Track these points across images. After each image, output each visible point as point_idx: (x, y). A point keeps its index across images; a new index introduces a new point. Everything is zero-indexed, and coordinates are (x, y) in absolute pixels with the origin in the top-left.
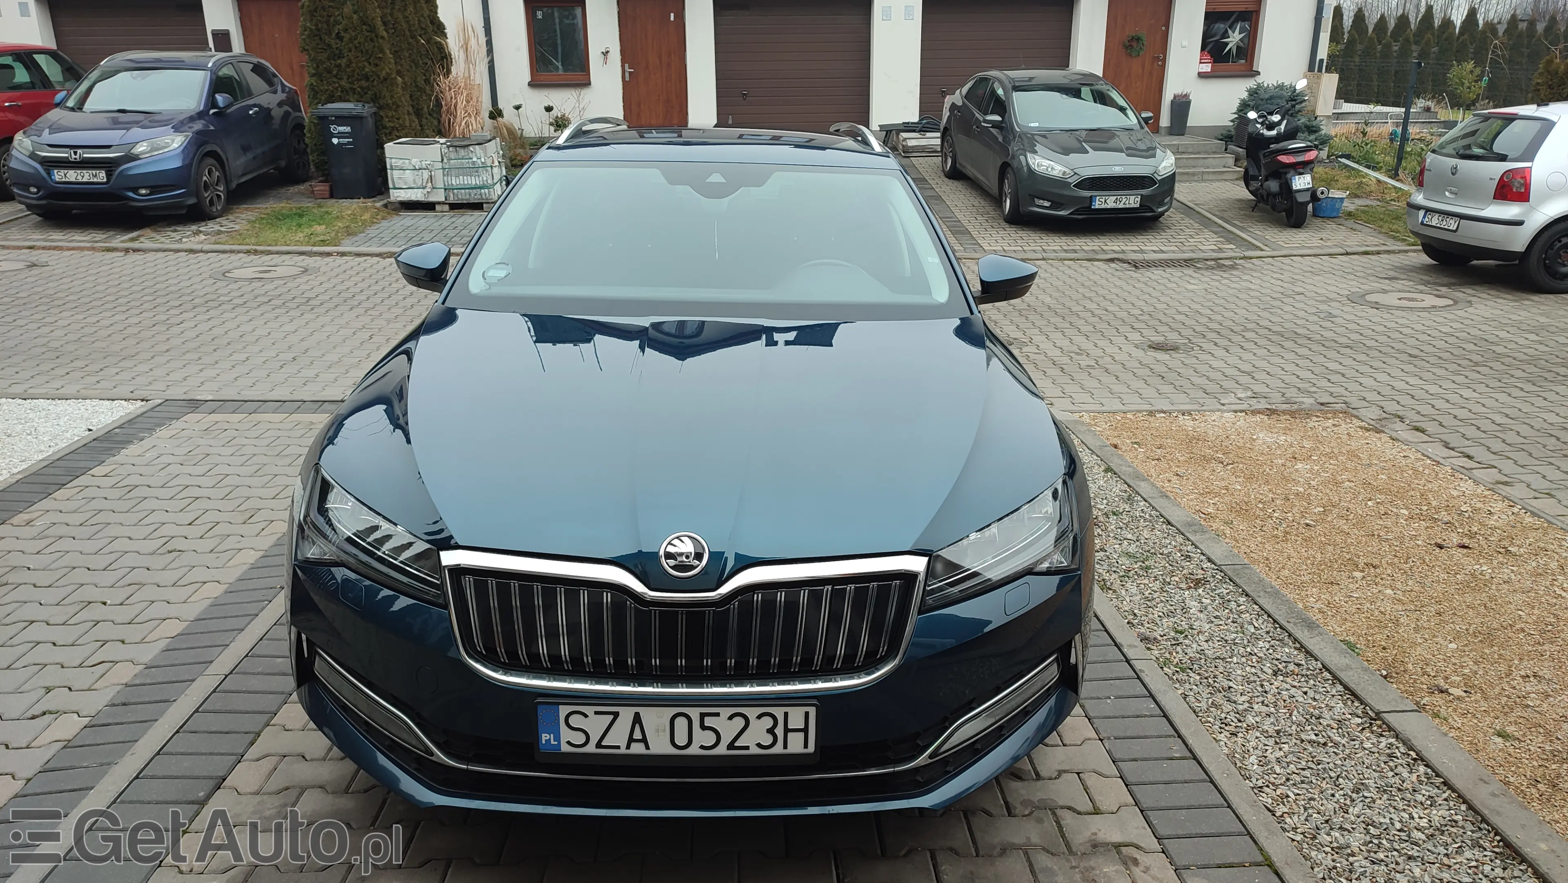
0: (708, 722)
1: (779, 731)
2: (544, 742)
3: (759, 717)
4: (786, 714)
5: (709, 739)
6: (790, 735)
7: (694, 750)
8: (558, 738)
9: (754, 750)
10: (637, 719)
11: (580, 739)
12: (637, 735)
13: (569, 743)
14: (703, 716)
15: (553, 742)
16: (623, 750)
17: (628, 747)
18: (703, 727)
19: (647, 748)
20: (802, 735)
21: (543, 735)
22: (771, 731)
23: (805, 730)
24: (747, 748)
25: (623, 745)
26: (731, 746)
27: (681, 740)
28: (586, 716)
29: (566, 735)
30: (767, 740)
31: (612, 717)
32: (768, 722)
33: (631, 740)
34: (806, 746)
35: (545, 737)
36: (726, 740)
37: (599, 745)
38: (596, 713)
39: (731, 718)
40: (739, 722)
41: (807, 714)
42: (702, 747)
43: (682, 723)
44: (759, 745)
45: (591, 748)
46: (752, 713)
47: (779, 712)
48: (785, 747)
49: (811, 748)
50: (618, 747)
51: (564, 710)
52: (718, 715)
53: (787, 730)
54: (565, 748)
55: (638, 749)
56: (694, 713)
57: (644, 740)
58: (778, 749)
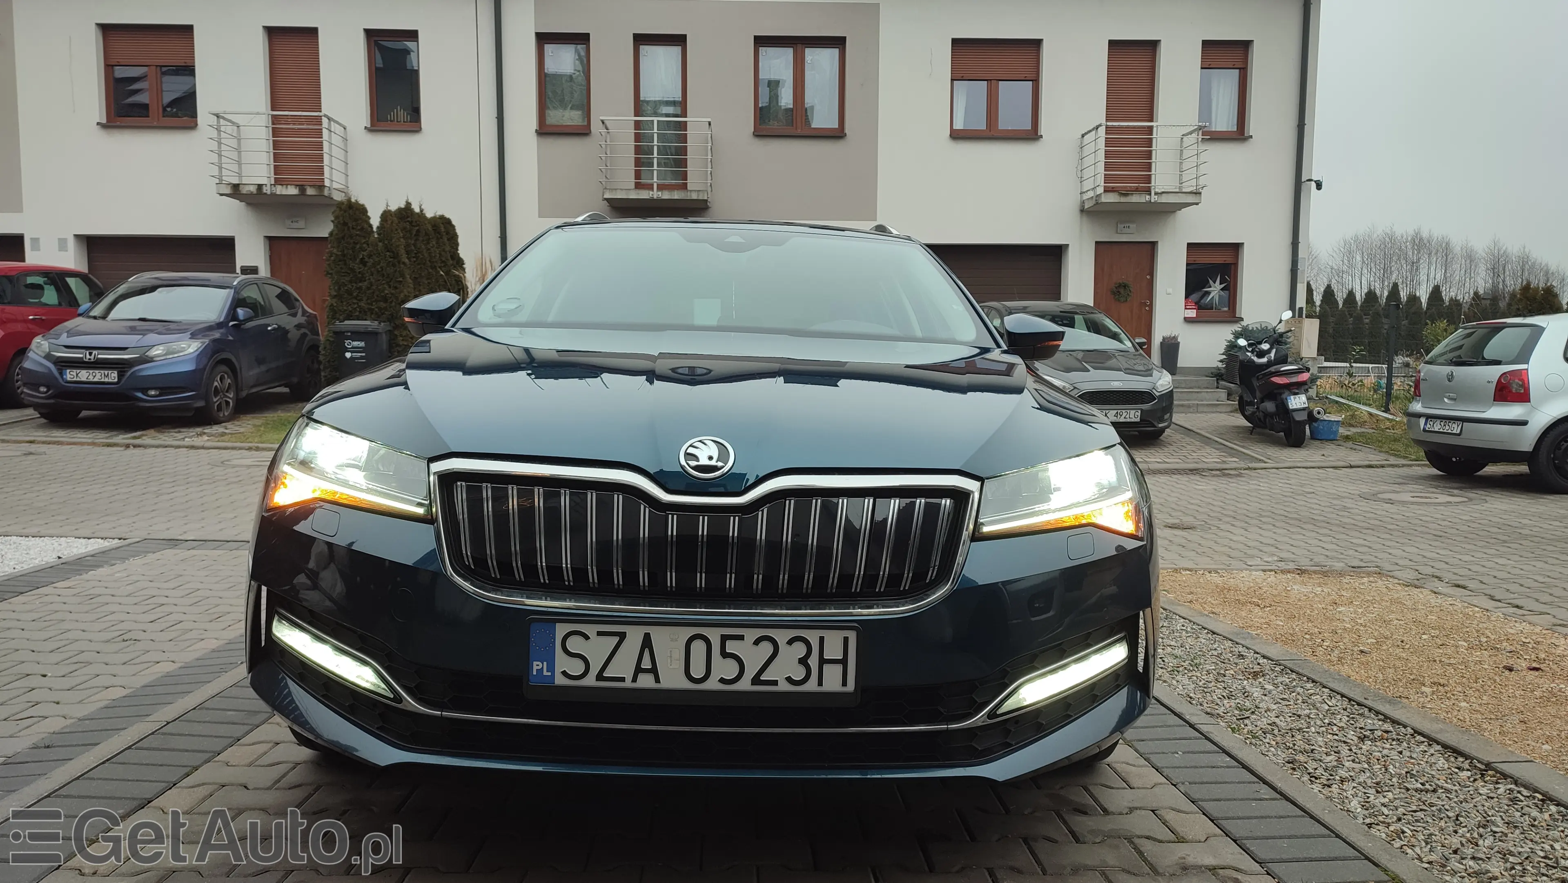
0: (732, 647)
1: (813, 662)
2: (535, 673)
3: (790, 642)
4: (822, 639)
5: (729, 669)
6: (826, 667)
7: (712, 684)
8: (551, 668)
9: (784, 687)
10: (647, 642)
11: (576, 667)
12: (646, 664)
13: (564, 673)
14: (724, 639)
15: (545, 673)
16: (628, 684)
17: (634, 680)
18: (725, 654)
19: (657, 680)
20: (839, 668)
21: (535, 663)
22: (803, 661)
23: (844, 662)
24: (775, 683)
25: (629, 677)
26: (756, 680)
27: (698, 672)
28: (587, 638)
29: (563, 663)
30: (799, 674)
31: (617, 639)
32: (800, 650)
33: (638, 670)
34: (844, 684)
35: (536, 666)
36: (750, 673)
37: (600, 677)
38: (599, 634)
39: (757, 642)
40: (766, 649)
41: (846, 640)
42: (722, 681)
43: (699, 647)
44: (789, 680)
45: (590, 681)
46: (782, 636)
47: (813, 636)
48: (820, 683)
49: (851, 687)
50: (622, 679)
51: (561, 630)
52: (741, 638)
53: (822, 661)
54: (560, 680)
55: (646, 681)
56: (714, 635)
57: (654, 671)
58: (811, 686)
